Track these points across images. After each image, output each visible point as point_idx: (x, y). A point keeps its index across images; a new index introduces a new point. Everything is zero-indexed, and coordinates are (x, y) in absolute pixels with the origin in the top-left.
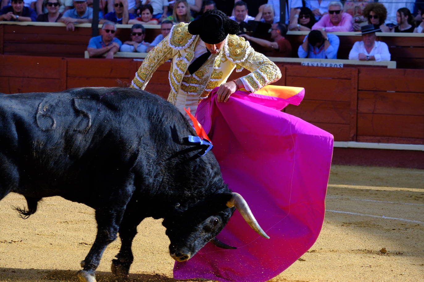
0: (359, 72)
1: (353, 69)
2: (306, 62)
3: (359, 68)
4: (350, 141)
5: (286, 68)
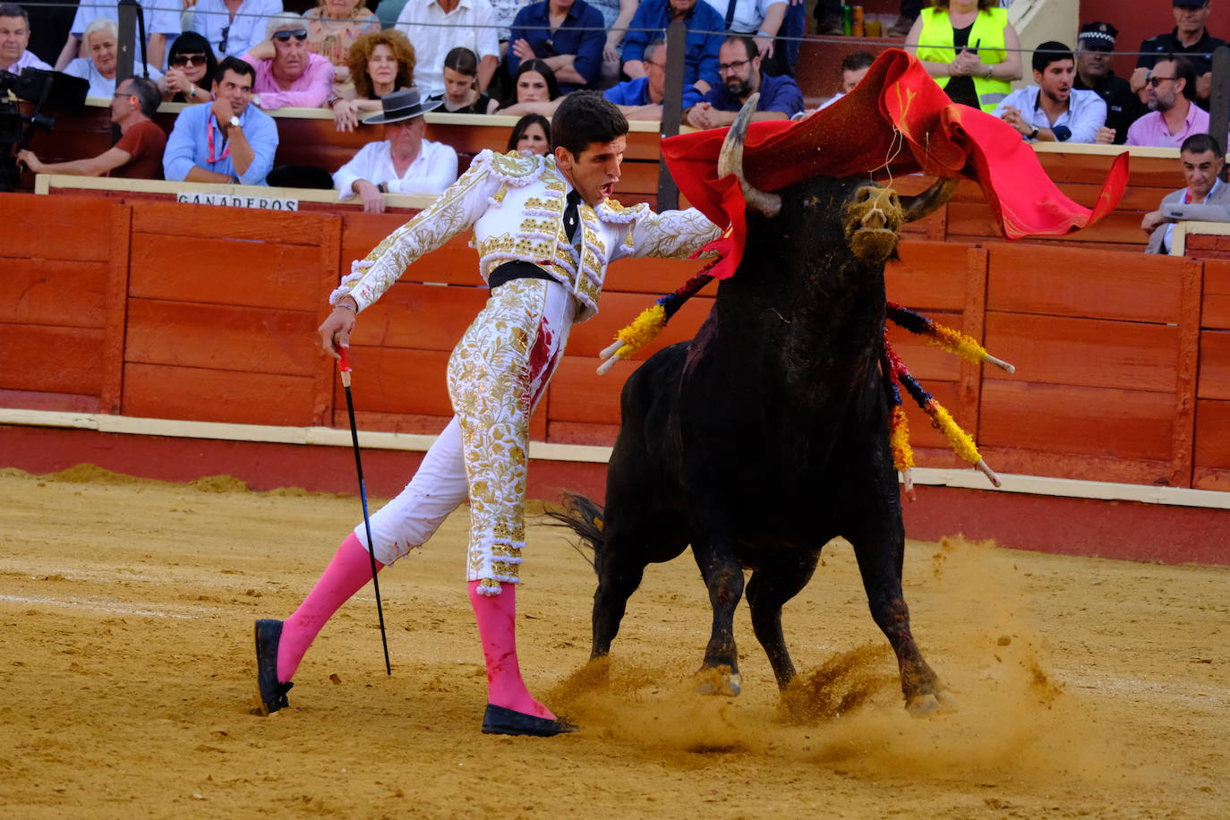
0: (344, 225)
1: (329, 215)
2: (190, 192)
3: (344, 213)
4: (314, 425)
5: (132, 209)
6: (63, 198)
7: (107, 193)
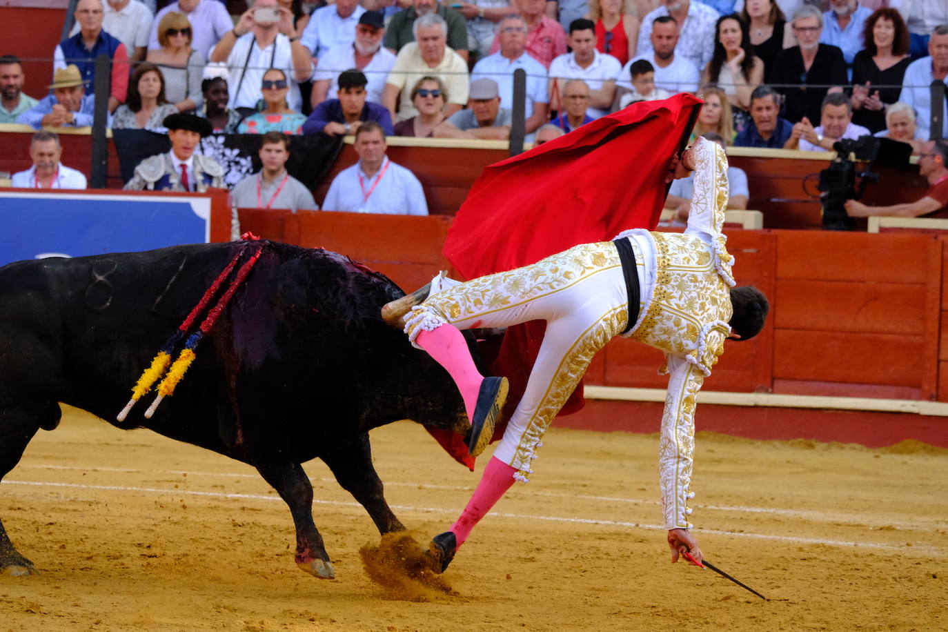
5: (943, 242)
6: (890, 235)
7: (924, 231)
